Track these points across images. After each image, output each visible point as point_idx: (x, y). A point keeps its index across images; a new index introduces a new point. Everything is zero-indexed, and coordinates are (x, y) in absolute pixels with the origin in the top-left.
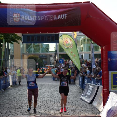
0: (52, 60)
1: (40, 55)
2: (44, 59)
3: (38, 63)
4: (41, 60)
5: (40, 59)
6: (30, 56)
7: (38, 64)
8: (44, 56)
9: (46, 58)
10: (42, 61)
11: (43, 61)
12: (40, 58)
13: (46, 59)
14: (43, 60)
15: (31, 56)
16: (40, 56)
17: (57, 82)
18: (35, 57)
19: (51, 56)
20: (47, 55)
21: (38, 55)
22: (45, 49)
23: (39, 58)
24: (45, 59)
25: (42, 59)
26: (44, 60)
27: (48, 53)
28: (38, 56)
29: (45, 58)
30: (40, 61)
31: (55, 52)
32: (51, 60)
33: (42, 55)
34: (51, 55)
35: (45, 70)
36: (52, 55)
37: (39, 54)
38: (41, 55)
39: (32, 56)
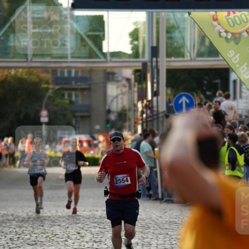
0: (117, 97)
1: (54, 71)
2: (79, 93)
3: (49, 111)
4: (63, 95)
5: (58, 89)
6: (6, 73)
7: (49, 116)
8: (77, 79)
9: (89, 89)
10: (67, 102)
11: (71, 102)
12: (57, 87)
13: (85, 93)
14: (70, 96)
15: (13, 72)
16: (59, 75)
17: (164, 206)
18: (34, 78)
19: (110, 76)
20: (91, 70)
21: (46, 70)
22: (82, 40)
23: (51, 86)
24: (82, 90)
25: (66, 89)
26: (76, 96)
27: (106, 62)
28: (48, 76)
29: (84, 86)
30: (58, 101)
31: (130, 56)
32: (109, 100)
33: (69, 73)
34: (108, 70)
35: (85, 145)
36: (113, 74)
37: (64, 65)
38: (63, 73)
39: (19, 74)
